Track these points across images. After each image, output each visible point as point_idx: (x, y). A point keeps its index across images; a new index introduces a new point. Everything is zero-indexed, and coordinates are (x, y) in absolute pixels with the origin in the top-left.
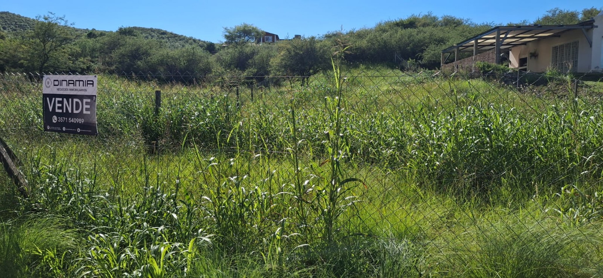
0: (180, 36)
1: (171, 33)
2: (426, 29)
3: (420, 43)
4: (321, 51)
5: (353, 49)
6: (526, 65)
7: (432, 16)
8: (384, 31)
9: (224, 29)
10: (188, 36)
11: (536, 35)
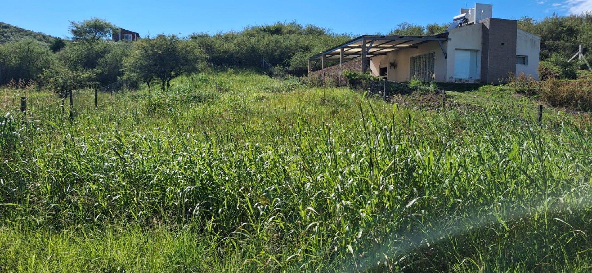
0: (26, 31)
1: (15, 27)
2: (292, 36)
3: (287, 50)
4: (184, 51)
5: (221, 52)
6: (386, 75)
7: (297, 24)
8: (252, 36)
9: (70, 23)
10: (36, 31)
11: (396, 45)
